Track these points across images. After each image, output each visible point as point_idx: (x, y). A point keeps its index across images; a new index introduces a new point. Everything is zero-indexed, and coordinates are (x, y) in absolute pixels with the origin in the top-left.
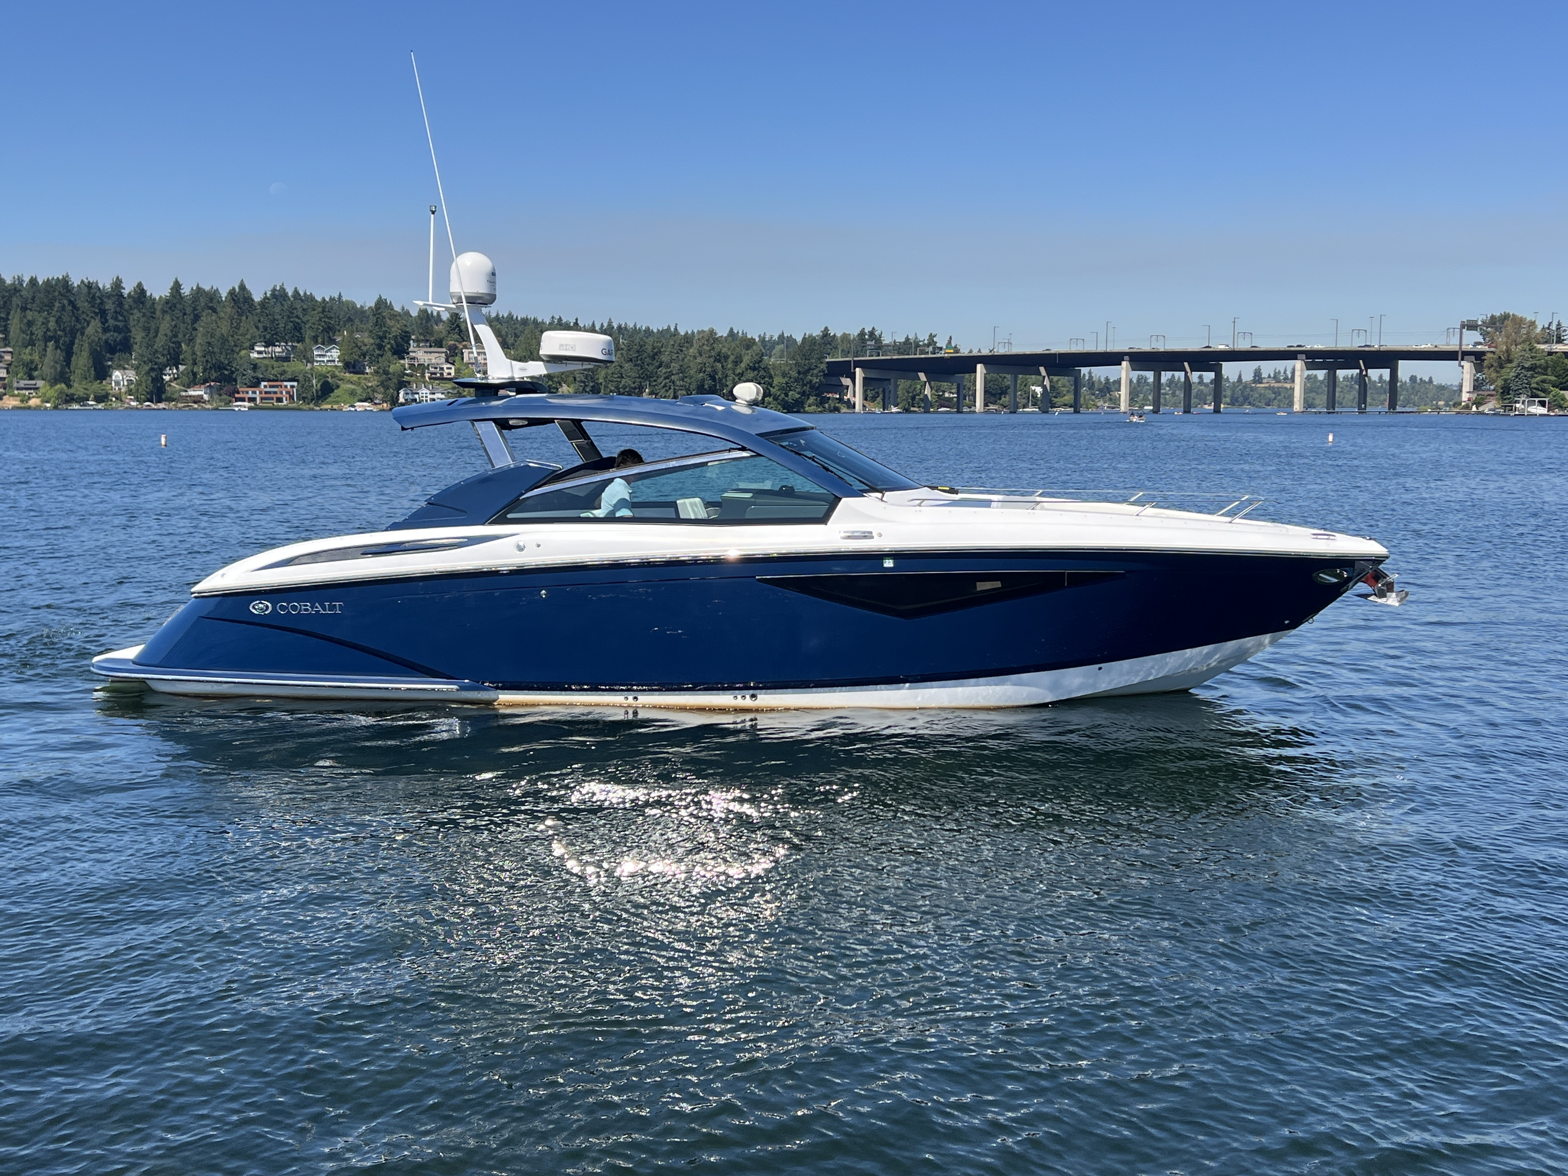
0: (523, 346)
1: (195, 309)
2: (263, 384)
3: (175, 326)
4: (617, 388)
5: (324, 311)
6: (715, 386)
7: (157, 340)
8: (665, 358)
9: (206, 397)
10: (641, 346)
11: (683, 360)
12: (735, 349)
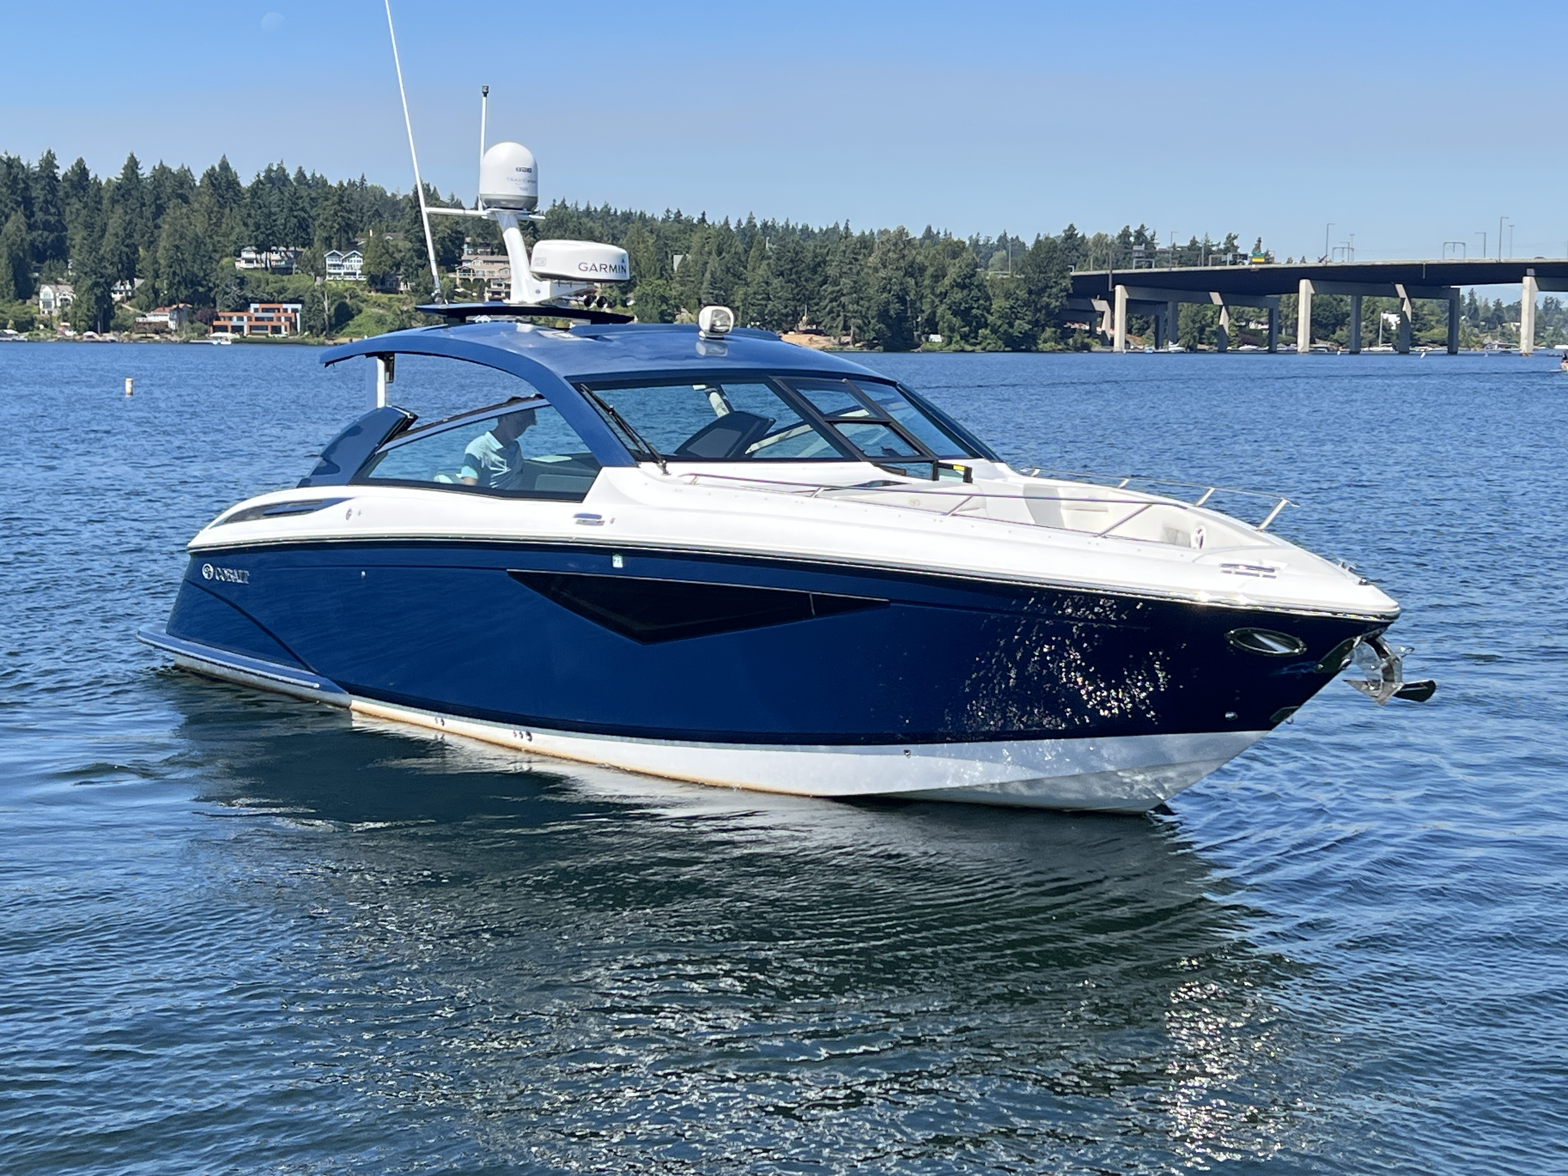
1: (158, 198)
2: (253, 306)
3: (130, 222)
4: (761, 314)
5: (340, 202)
6: (905, 311)
7: (105, 242)
8: (832, 271)
9: (172, 325)
10: (797, 253)
11: (858, 273)
12: (934, 257)
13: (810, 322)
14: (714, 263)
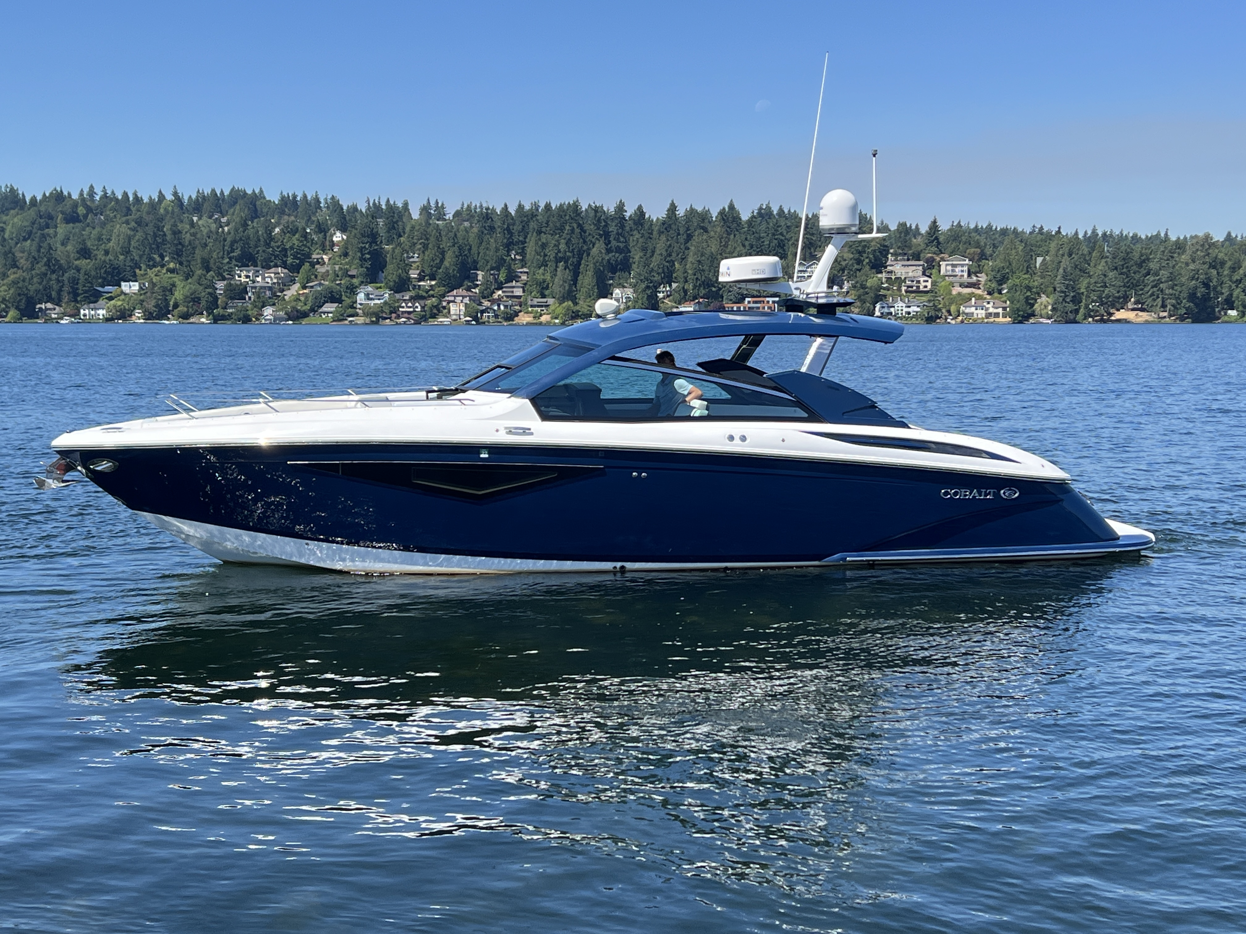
0: (1002, 257)
1: (688, 229)
2: (747, 299)
3: (670, 245)
4: (1100, 297)
6: (1209, 294)
7: (654, 259)
8: (1153, 266)
10: (1128, 254)
11: (1174, 267)
12: (1232, 254)
13: (1136, 303)
14: (1066, 262)
